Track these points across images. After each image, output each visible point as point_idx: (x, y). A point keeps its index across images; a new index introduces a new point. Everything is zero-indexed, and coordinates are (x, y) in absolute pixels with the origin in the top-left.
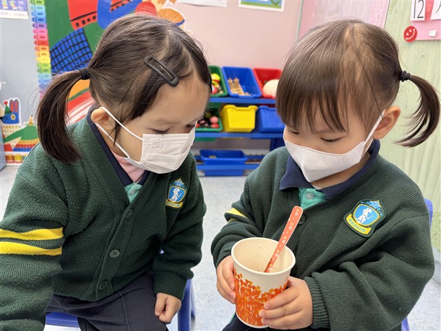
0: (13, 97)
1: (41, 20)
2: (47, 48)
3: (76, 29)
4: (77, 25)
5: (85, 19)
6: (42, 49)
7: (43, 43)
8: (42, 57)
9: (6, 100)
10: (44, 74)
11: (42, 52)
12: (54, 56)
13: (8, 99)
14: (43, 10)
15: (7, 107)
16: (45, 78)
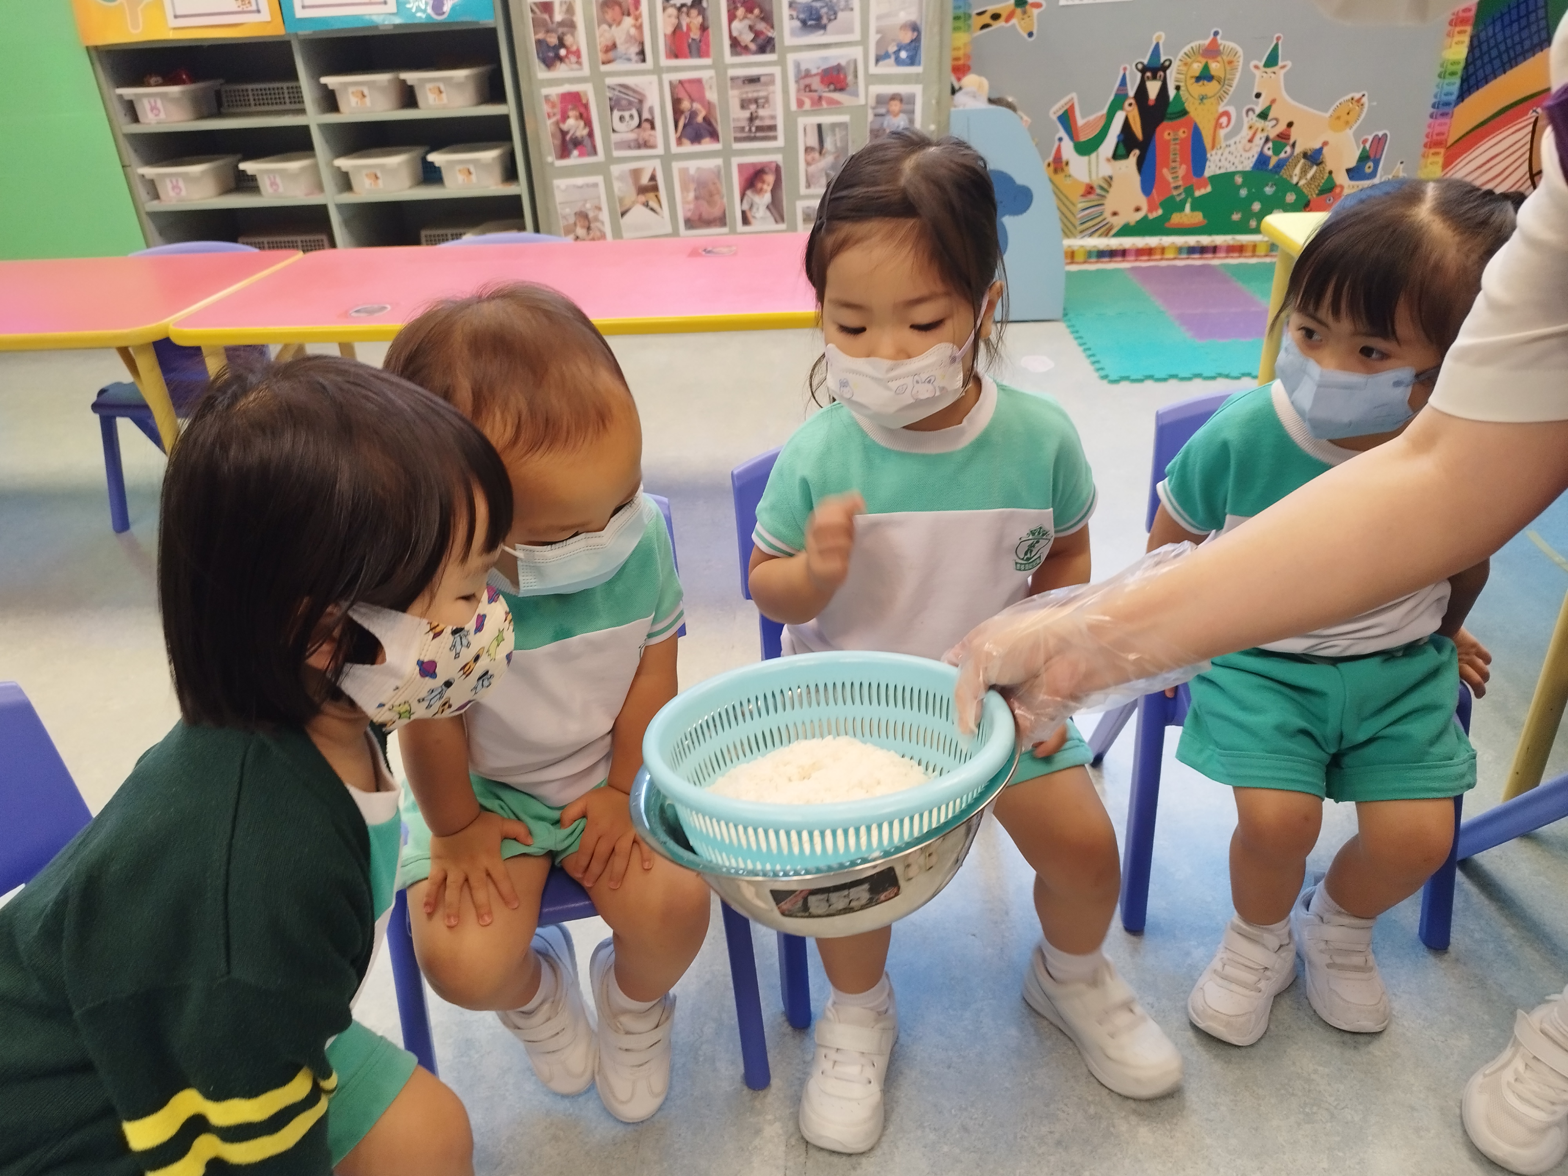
0: (1381, 130)
2: (1469, 29)
6: (1460, 32)
7: (1464, 22)
8: (1455, 48)
9: (1365, 137)
10: (1449, 80)
11: (1457, 38)
12: (1476, 43)
13: (1370, 134)
15: (1364, 148)
16: (1447, 89)
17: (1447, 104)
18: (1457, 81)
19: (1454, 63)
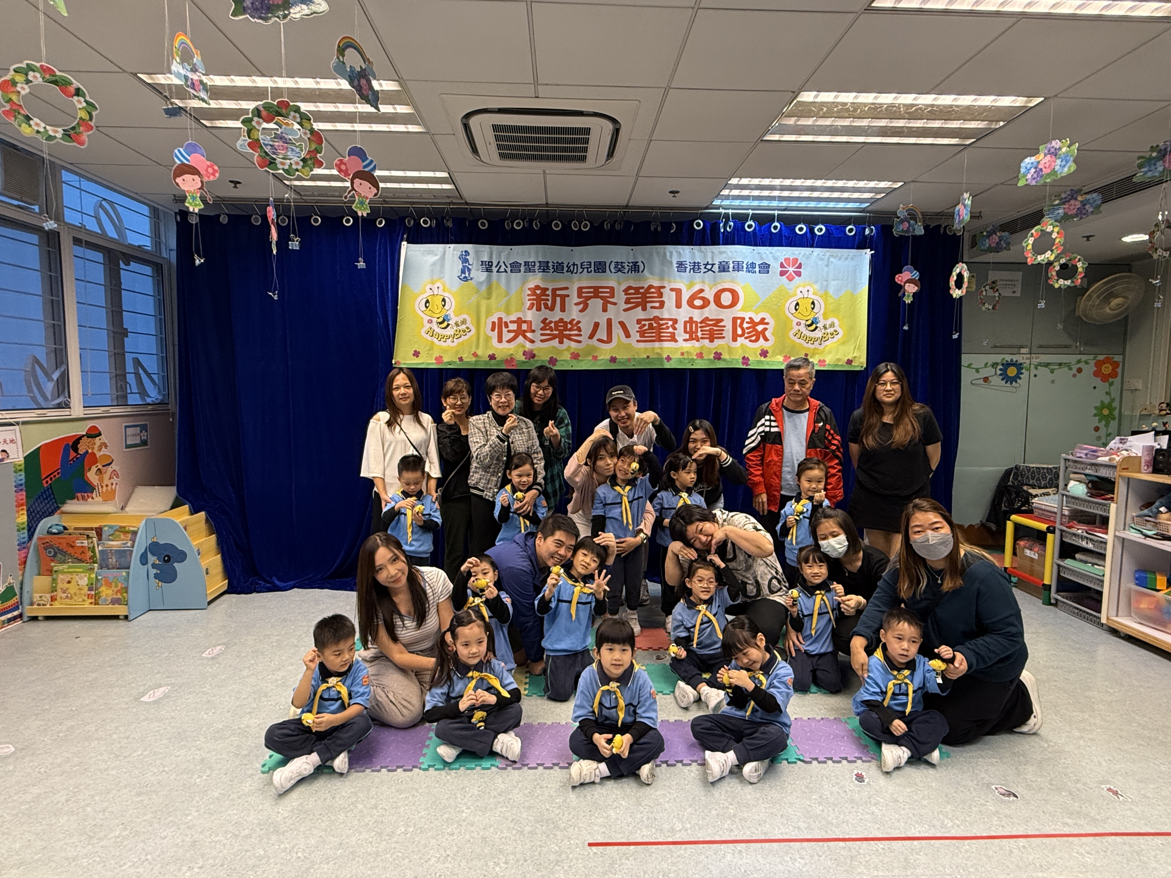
1: (21, 485)
2: (25, 507)
3: (45, 485)
4: (47, 482)
5: (52, 476)
7: (22, 505)
8: (22, 517)
10: (23, 531)
11: (21, 512)
14: (23, 477)
16: (22, 536)
17: (24, 543)
18: (26, 531)
19: (23, 524)
